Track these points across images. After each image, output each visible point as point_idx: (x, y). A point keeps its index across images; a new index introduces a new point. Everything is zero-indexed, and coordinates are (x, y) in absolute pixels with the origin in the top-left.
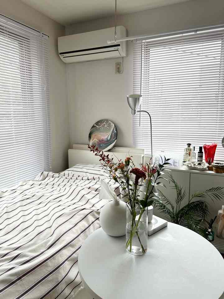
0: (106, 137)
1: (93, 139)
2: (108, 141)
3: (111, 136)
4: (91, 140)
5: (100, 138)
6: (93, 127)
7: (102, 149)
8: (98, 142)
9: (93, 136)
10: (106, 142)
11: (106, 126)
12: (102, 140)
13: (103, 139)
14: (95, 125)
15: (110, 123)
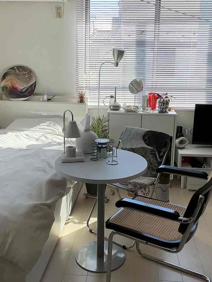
0: (22, 88)
1: (7, 82)
2: (21, 92)
3: (27, 90)
4: (4, 81)
5: (15, 85)
6: (13, 68)
7: (12, 97)
8: (10, 88)
9: (8, 78)
10: (18, 92)
11: (26, 77)
12: (16, 89)
13: (17, 87)
14: (15, 68)
15: (32, 76)
